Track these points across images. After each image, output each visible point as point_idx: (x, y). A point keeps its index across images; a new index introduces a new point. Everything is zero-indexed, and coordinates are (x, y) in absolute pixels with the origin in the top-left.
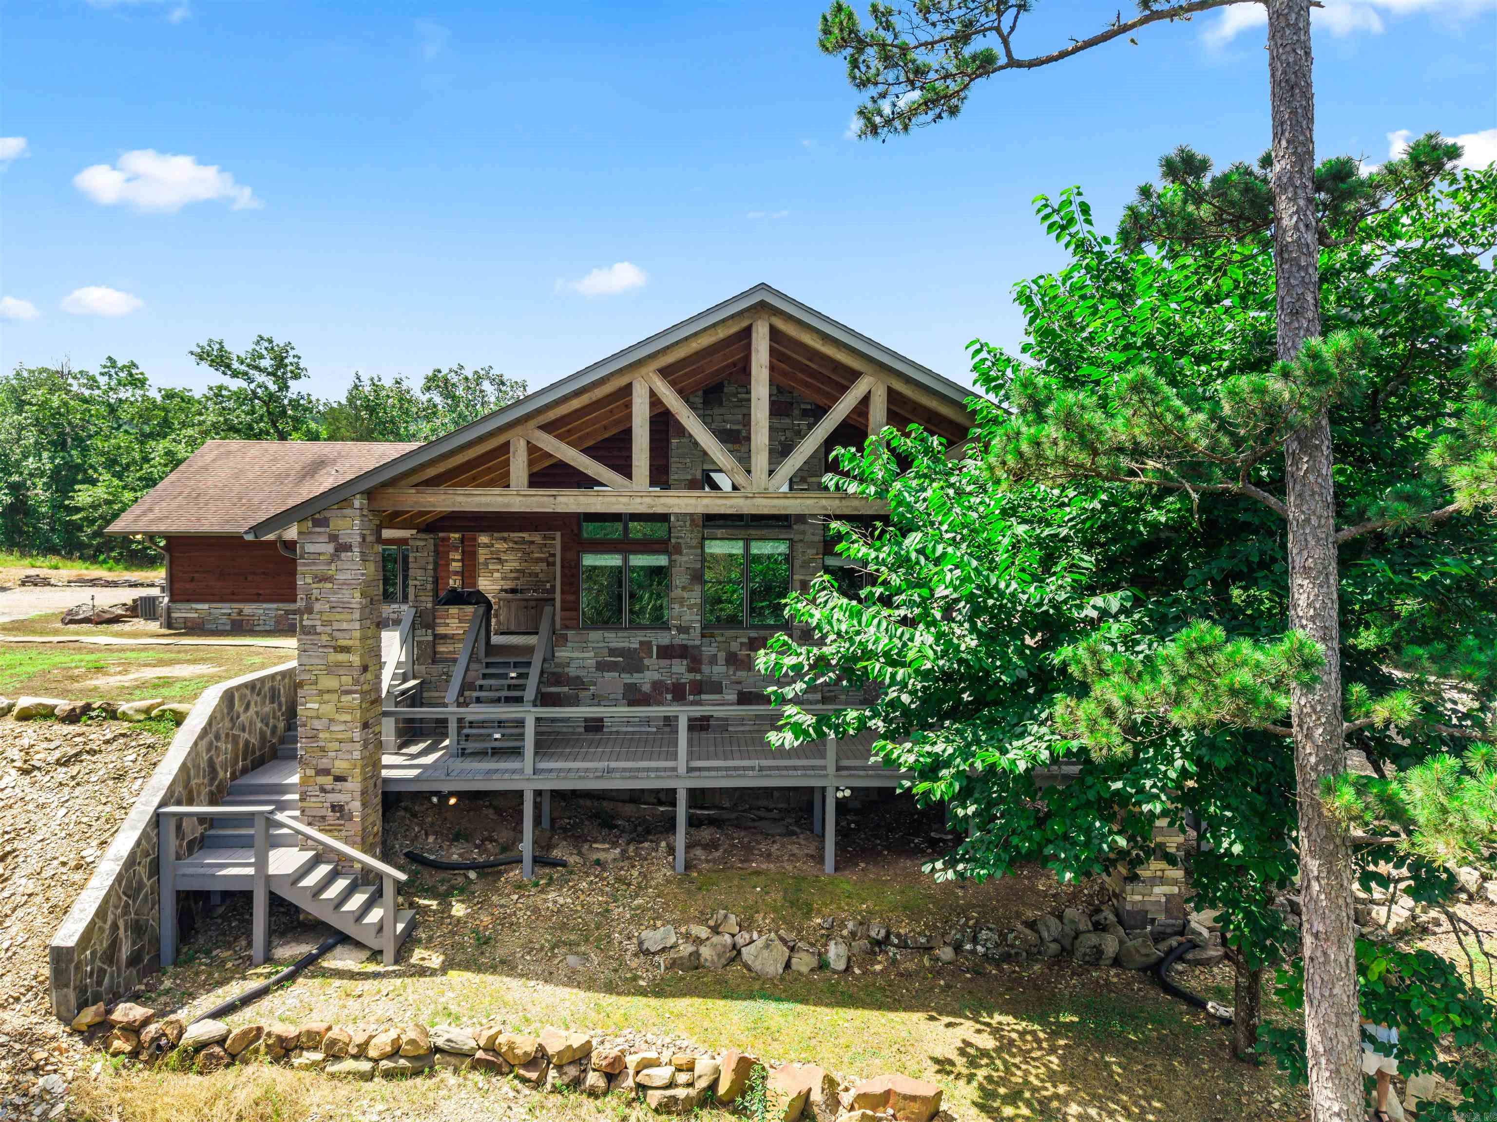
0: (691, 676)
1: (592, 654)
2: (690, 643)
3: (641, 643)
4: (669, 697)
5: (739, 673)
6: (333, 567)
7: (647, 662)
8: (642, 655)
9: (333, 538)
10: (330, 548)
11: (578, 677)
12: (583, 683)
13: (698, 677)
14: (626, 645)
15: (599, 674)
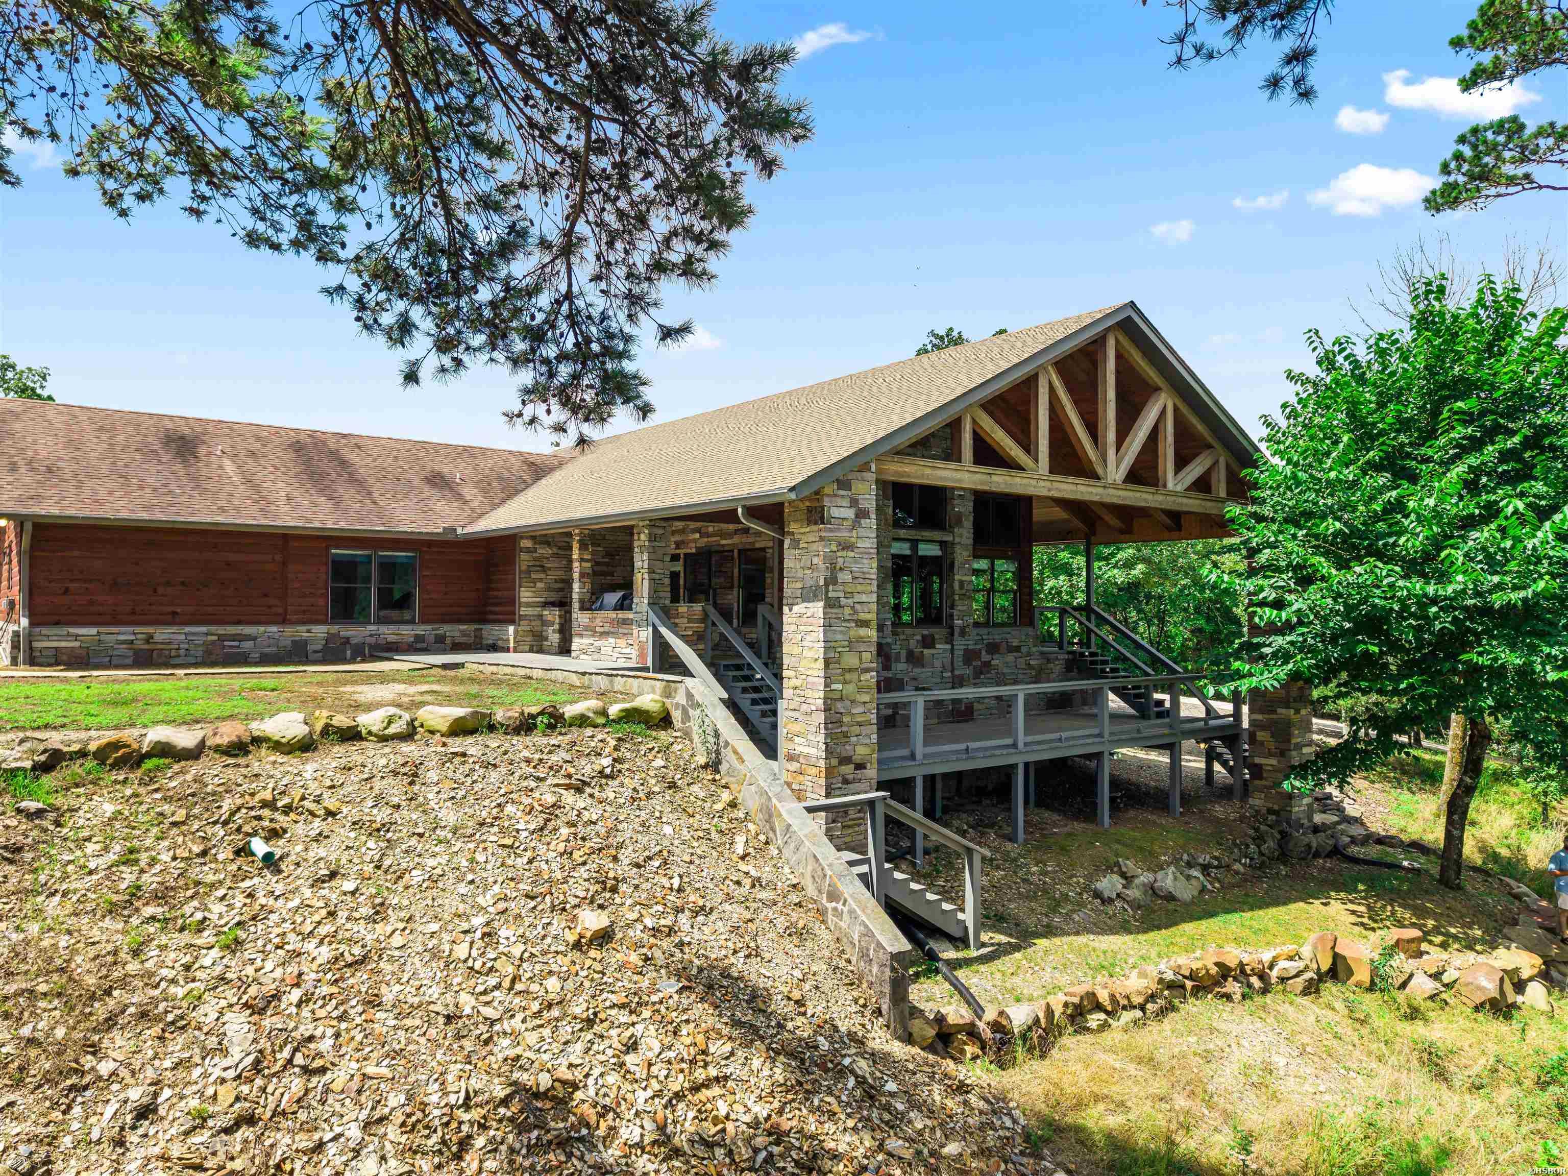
6: (854, 534)
9: (854, 502)
10: (850, 513)
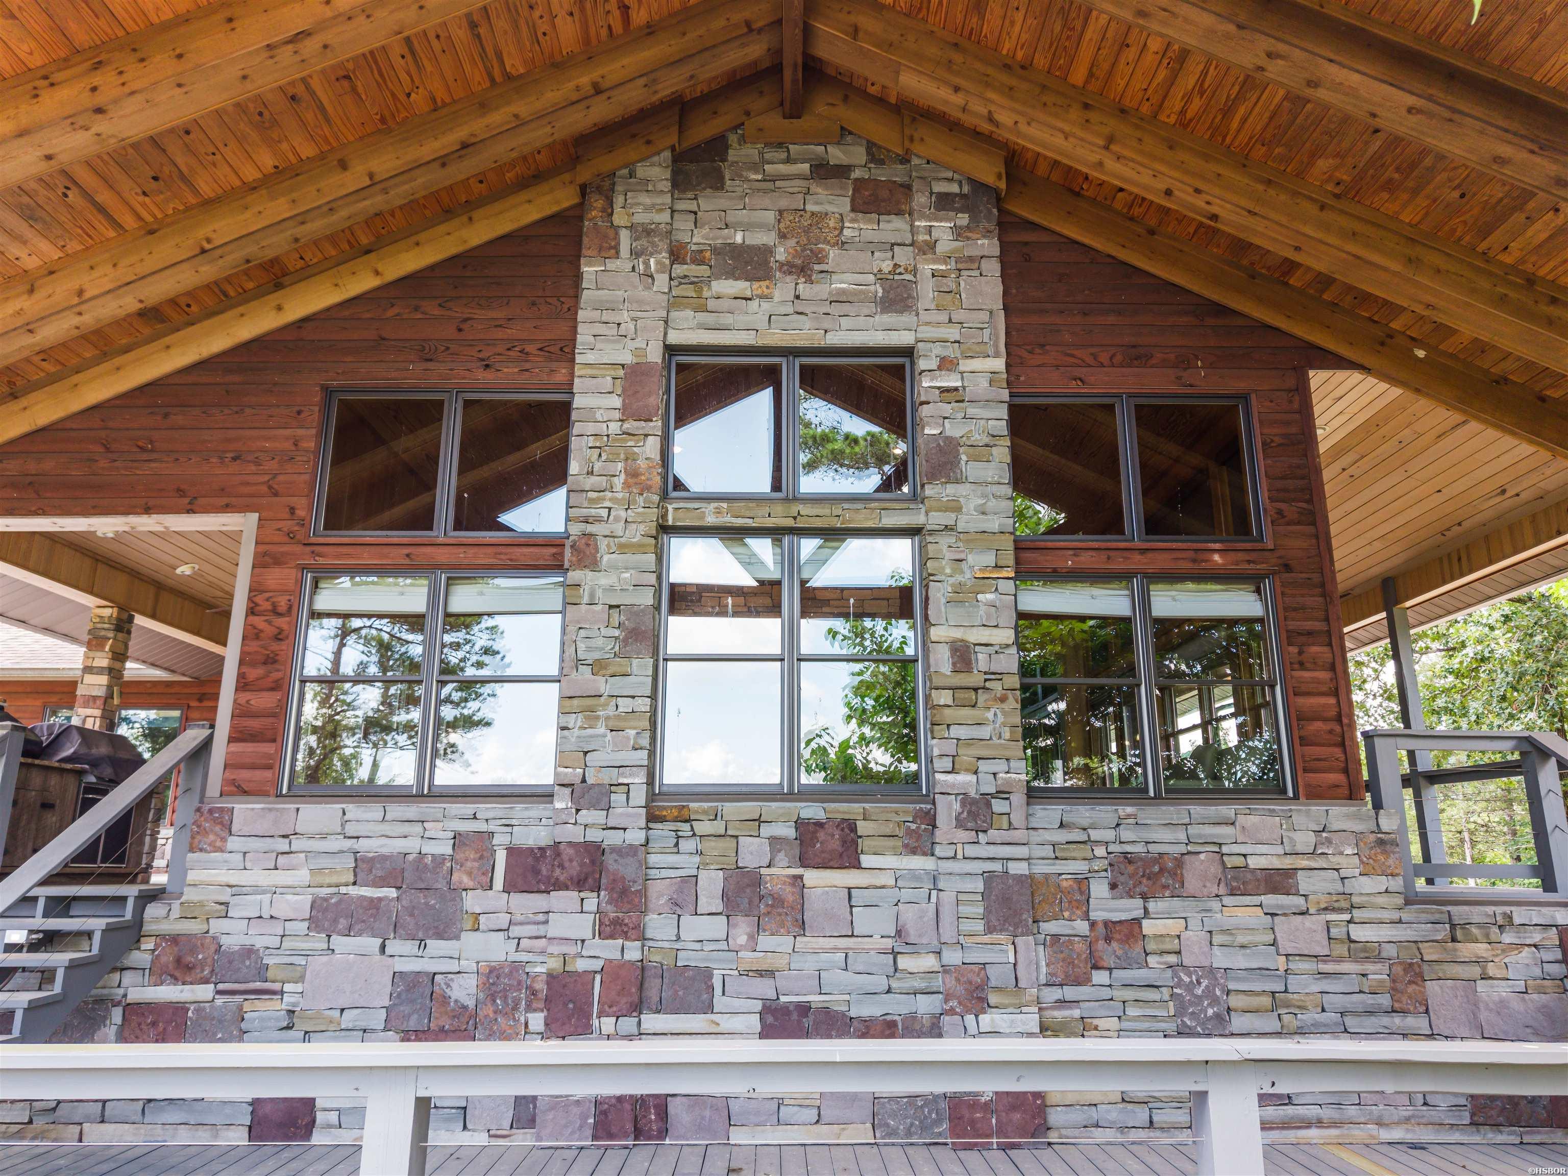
0: (610, 949)
1: (302, 876)
2: (613, 839)
3: (458, 839)
4: (537, 1020)
5: (766, 941)
7: (472, 901)
8: (461, 878)
11: (249, 952)
12: (262, 972)
13: (633, 953)
14: (412, 845)
15: (318, 941)
